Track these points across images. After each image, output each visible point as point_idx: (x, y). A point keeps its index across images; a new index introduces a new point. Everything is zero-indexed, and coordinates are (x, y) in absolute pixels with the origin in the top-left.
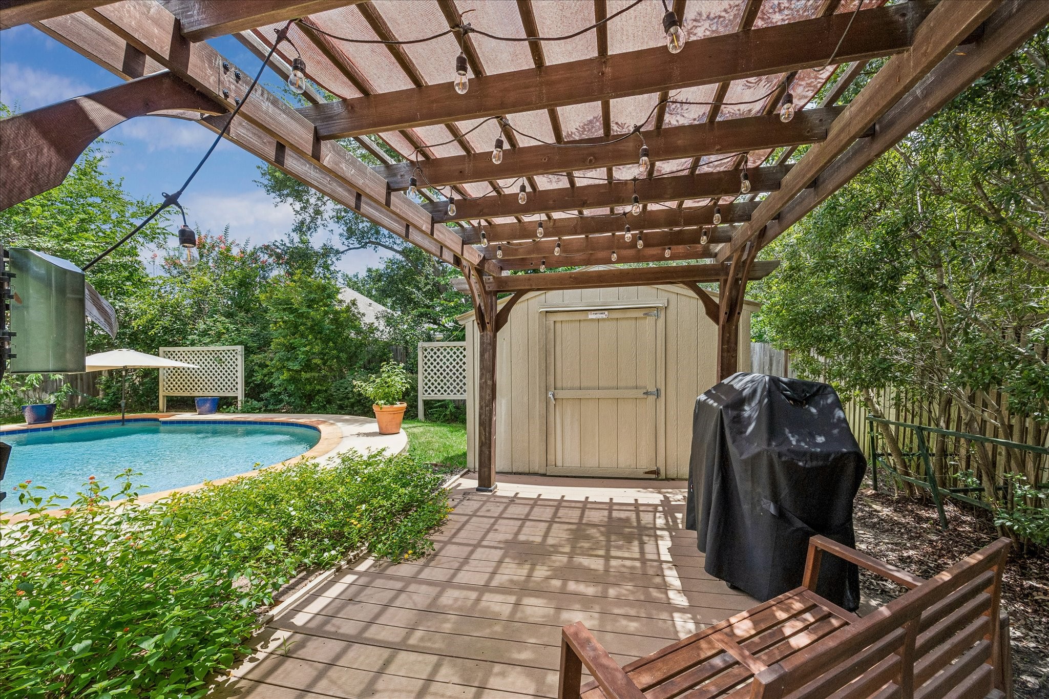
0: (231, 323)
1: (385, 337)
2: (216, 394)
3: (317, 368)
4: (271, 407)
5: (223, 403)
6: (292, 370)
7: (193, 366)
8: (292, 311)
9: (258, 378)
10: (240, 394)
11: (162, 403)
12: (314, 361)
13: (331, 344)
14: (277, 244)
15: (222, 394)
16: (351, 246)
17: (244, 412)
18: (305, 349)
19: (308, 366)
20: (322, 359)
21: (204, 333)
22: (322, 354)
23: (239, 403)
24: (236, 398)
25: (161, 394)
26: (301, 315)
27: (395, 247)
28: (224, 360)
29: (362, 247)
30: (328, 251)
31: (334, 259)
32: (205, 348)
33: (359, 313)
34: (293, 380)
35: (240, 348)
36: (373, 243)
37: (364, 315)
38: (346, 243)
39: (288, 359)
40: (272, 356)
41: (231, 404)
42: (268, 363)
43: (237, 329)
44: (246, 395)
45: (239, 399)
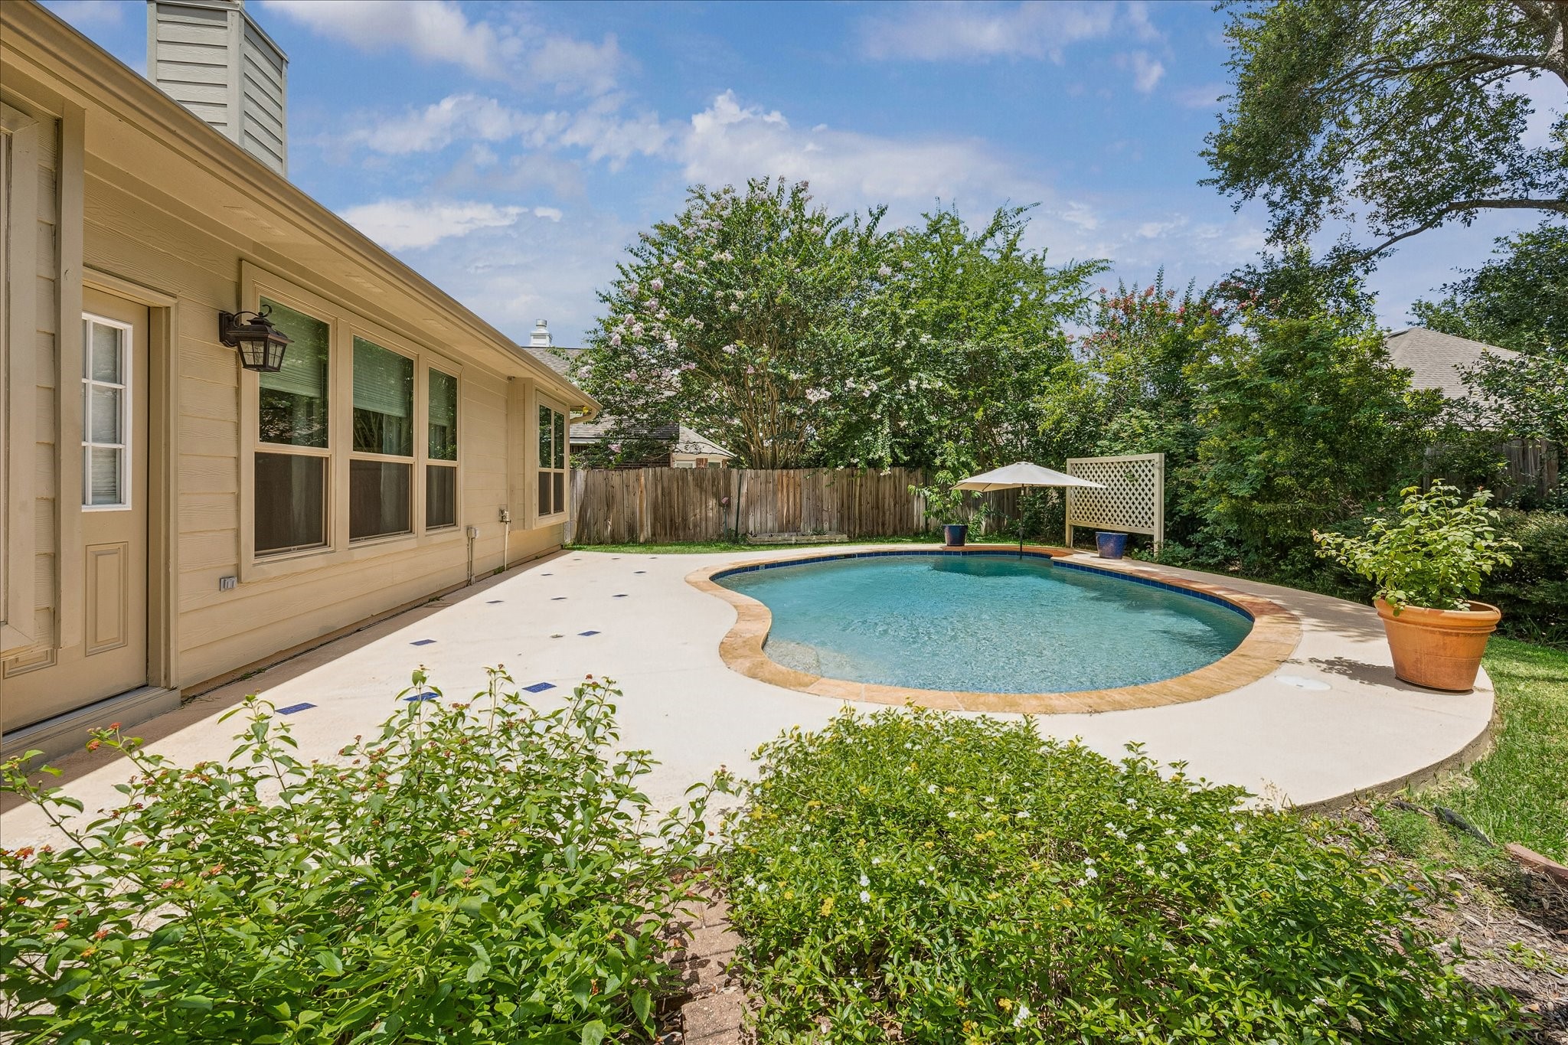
0: (1152, 418)
1: (1489, 423)
2: (1126, 529)
3: (1286, 494)
4: (1203, 559)
5: (1132, 544)
6: (1236, 497)
7: (1101, 486)
8: (1237, 386)
9: (1184, 507)
10: (1157, 532)
11: (1068, 535)
12: (1279, 481)
13: (1320, 445)
14: (1238, 274)
15: (1134, 529)
16: (1398, 232)
17: (1161, 563)
18: (1261, 457)
19: (1267, 490)
20: (1298, 475)
21: (1116, 437)
22: (1296, 465)
23: (1156, 546)
24: (1151, 537)
25: (1068, 523)
26: (1256, 392)
27: (1534, 195)
28: (1137, 476)
29: (1430, 224)
30: (1346, 260)
31: (1359, 273)
32: (1115, 459)
33: (1393, 371)
34: (1240, 515)
35: (1158, 458)
36: (1459, 207)
37: (1408, 373)
38: (1385, 229)
39: (1231, 477)
40: (1206, 472)
41: (1144, 548)
42: (1197, 482)
43: (1160, 428)
44: (1168, 535)
45: (1156, 539)
